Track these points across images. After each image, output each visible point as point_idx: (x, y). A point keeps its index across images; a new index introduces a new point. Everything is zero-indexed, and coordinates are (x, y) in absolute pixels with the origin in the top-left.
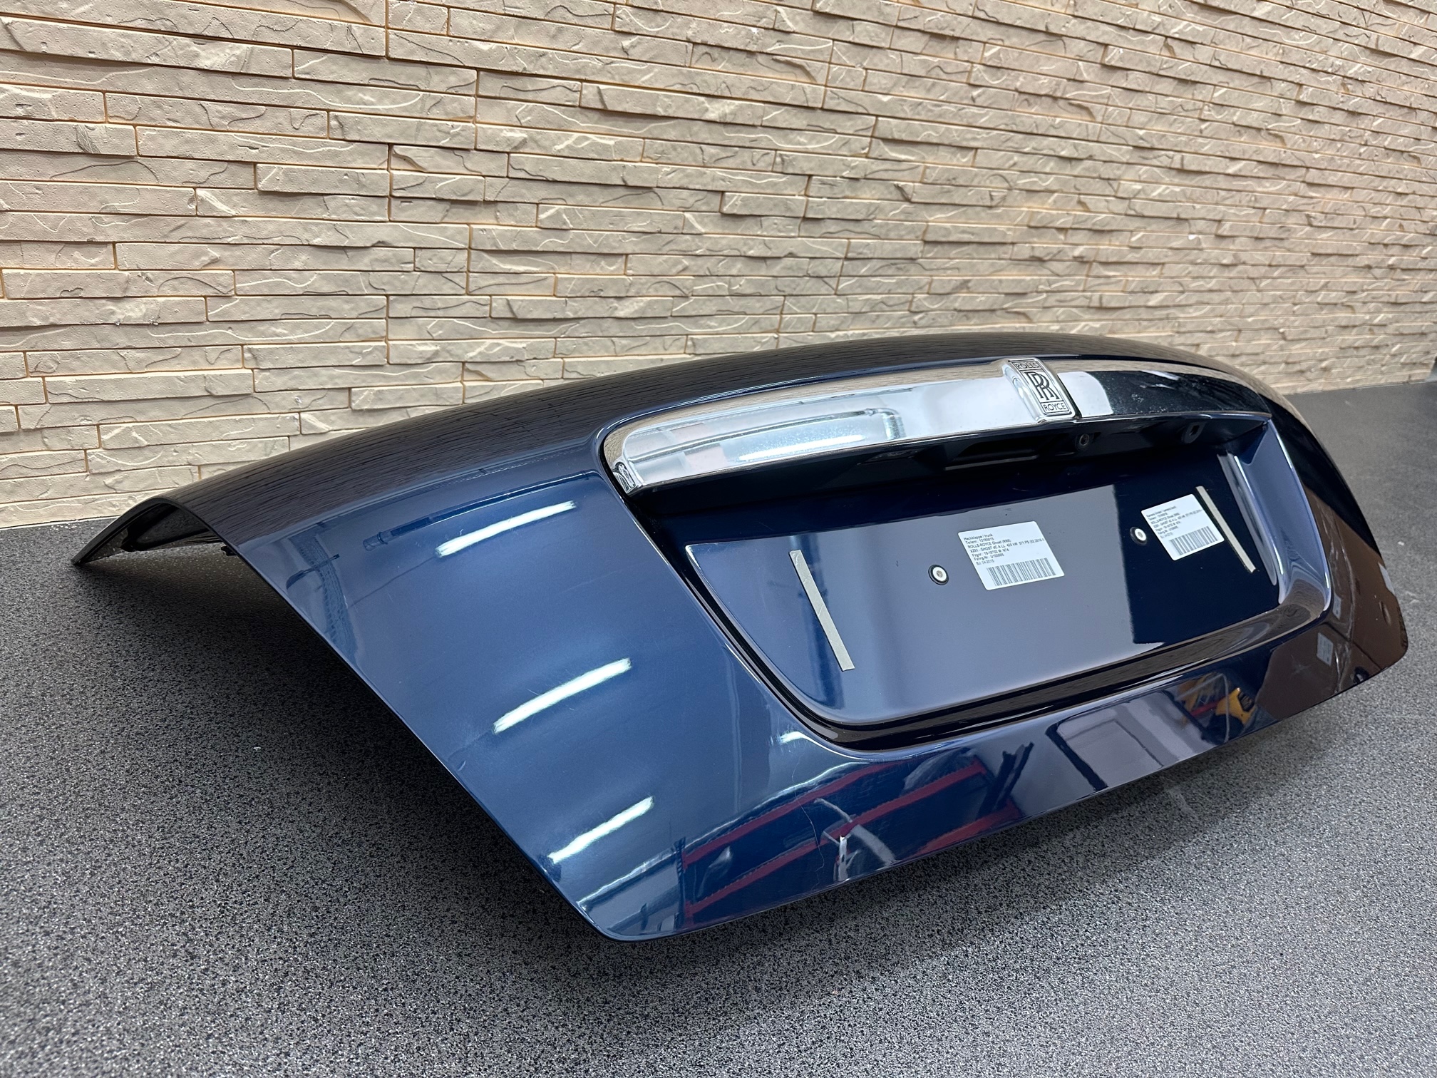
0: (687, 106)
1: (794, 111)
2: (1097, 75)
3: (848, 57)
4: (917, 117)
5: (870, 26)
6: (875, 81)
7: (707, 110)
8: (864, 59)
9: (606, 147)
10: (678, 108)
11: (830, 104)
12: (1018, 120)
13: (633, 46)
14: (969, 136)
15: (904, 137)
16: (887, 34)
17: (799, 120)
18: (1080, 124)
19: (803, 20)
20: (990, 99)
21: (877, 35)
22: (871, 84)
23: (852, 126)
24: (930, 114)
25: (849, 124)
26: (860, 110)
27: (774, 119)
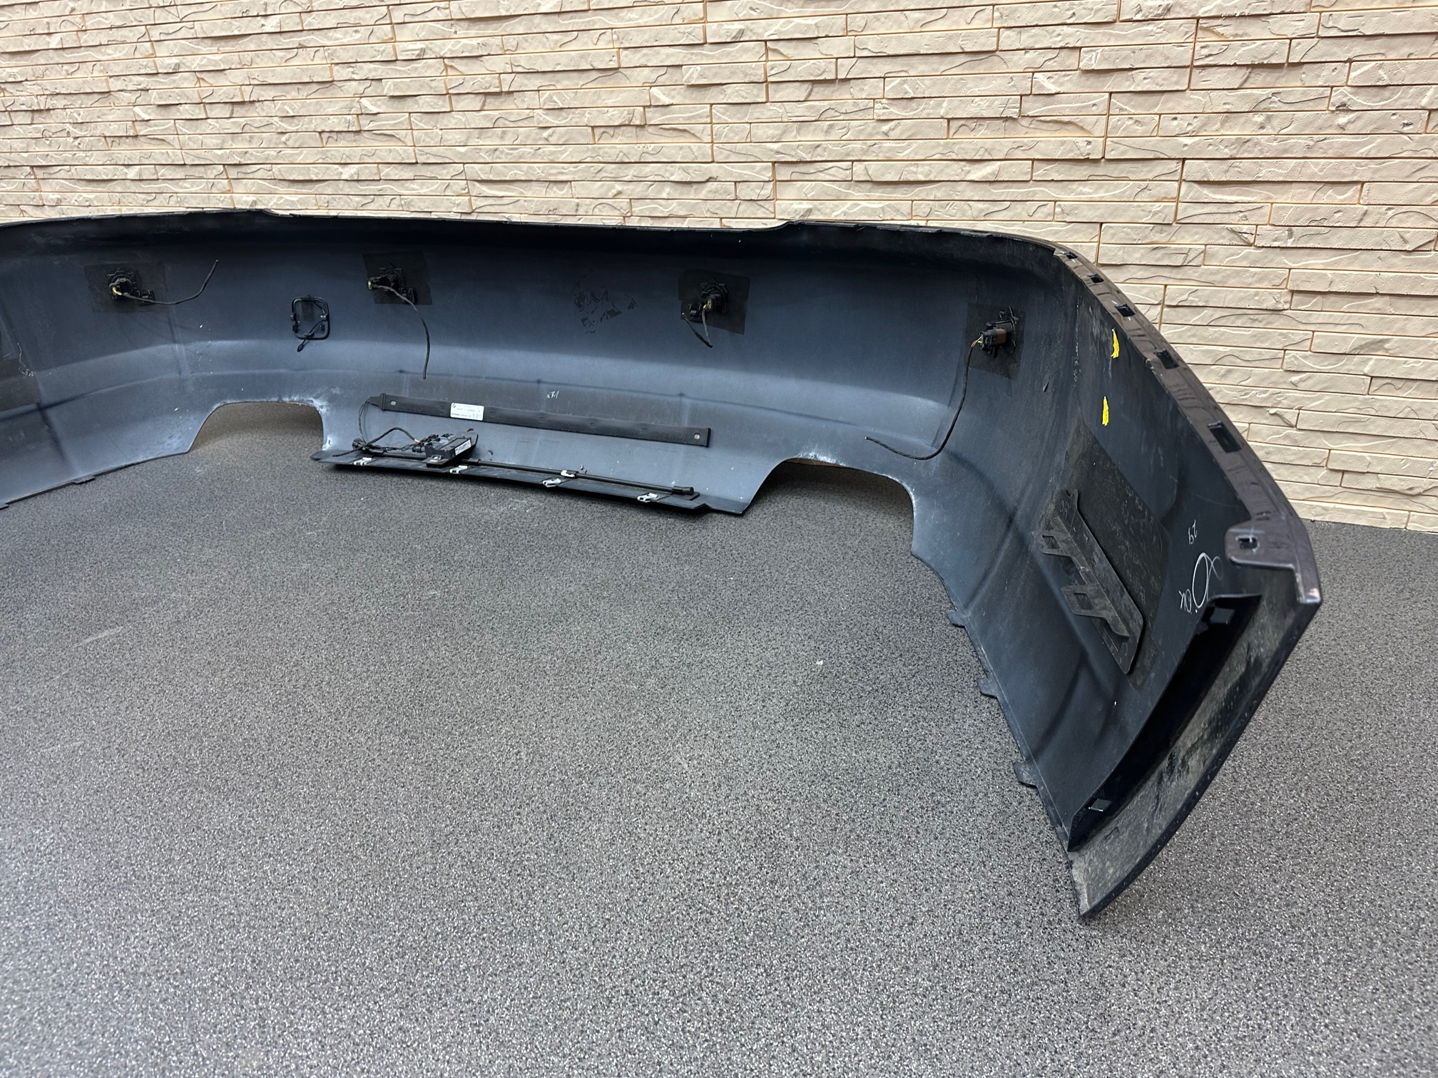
0: (329, 172)
1: (400, 167)
2: (685, 97)
3: (425, 124)
4: (498, 161)
5: (428, 98)
6: (450, 137)
7: (341, 173)
8: (437, 123)
9: (293, 202)
10: (324, 174)
11: (422, 159)
12: (601, 152)
13: (288, 140)
14: (553, 171)
15: (491, 177)
16: (444, 101)
17: (407, 173)
18: (681, 148)
19: (383, 103)
20: (563, 136)
21: (436, 104)
22: (447, 140)
23: (448, 173)
24: (509, 157)
25: (445, 172)
26: (447, 161)
27: (387, 174)
